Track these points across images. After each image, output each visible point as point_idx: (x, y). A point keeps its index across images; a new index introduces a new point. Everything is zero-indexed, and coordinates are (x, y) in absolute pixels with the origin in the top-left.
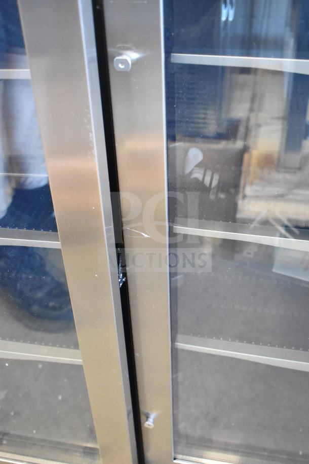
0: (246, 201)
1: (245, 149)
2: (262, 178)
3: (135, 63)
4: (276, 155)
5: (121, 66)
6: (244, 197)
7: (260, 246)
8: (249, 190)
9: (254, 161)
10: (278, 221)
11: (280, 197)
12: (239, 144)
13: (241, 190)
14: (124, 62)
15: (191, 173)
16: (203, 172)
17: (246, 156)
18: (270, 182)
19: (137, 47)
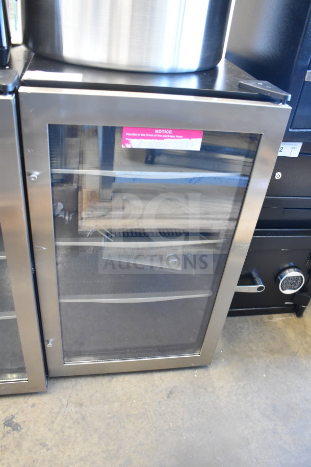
0: (83, 221)
1: (79, 189)
2: (91, 207)
3: (38, 176)
4: (98, 192)
5: (33, 179)
6: (82, 219)
7: (95, 247)
8: (84, 214)
9: (84, 196)
10: (102, 230)
11: (102, 217)
12: (75, 186)
13: (79, 214)
14: (34, 178)
15: (58, 215)
16: (64, 213)
17: (79, 193)
18: (96, 209)
19: (37, 170)
